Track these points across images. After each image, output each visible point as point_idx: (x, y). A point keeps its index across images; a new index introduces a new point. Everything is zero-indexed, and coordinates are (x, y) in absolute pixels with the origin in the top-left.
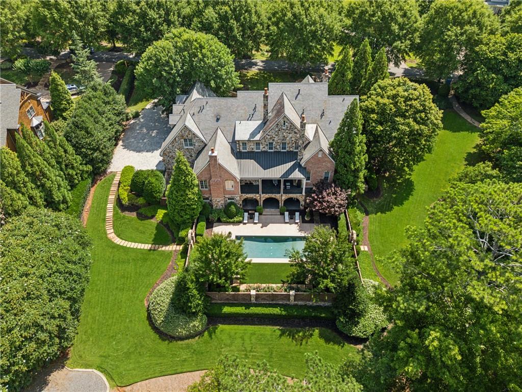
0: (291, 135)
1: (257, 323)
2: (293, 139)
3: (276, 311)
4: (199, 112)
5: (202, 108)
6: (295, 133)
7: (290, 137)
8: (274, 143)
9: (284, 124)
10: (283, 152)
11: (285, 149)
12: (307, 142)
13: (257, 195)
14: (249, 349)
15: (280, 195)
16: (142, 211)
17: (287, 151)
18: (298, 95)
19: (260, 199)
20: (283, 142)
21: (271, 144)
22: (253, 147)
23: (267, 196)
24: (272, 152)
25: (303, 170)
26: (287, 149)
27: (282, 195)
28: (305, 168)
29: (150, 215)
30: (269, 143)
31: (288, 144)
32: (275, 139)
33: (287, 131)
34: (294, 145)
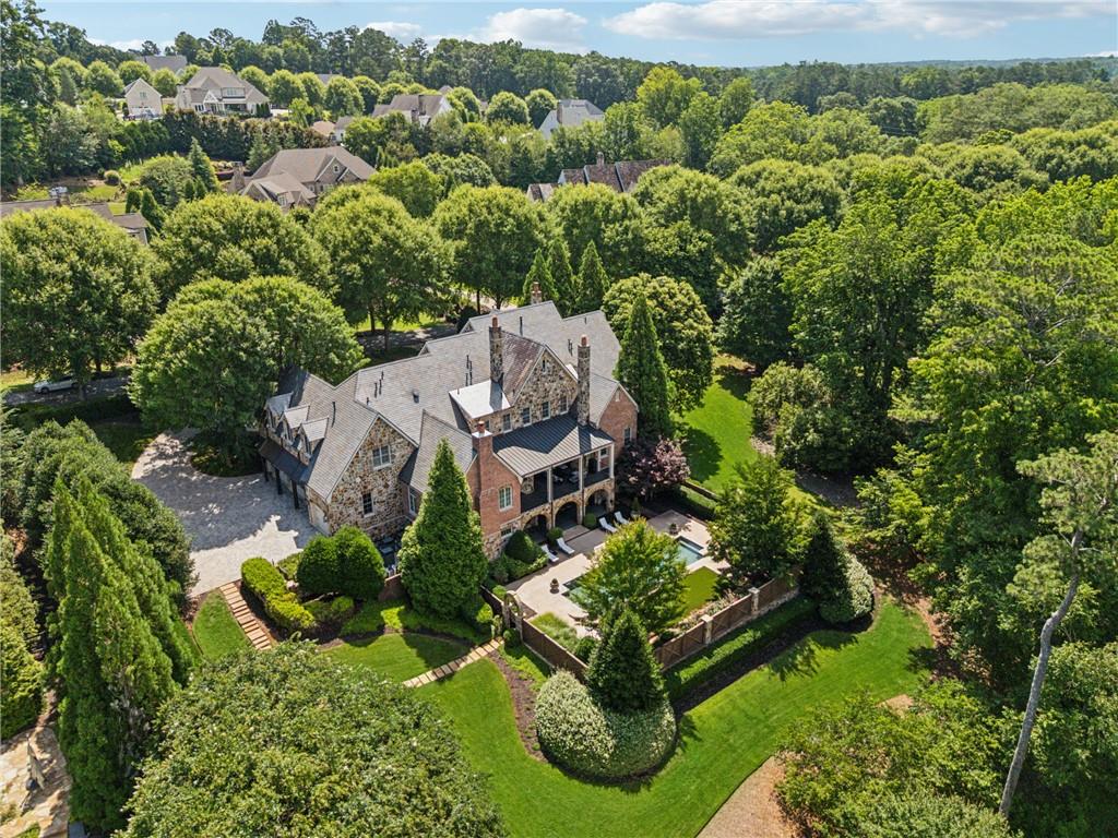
0: (555, 384)
1: (731, 678)
2: (558, 391)
3: (748, 637)
4: (376, 395)
5: (379, 386)
6: (561, 378)
7: (554, 389)
8: (532, 407)
9: (544, 366)
10: (548, 421)
11: (548, 415)
13: (547, 507)
14: (762, 717)
15: (580, 492)
16: (349, 627)
17: (552, 417)
19: (551, 513)
20: (545, 401)
21: (527, 410)
22: (499, 425)
23: (562, 501)
25: (601, 434)
26: (551, 414)
27: (583, 492)
28: (604, 429)
29: (374, 628)
31: (552, 403)
32: (533, 399)
33: (549, 378)
34: (560, 402)
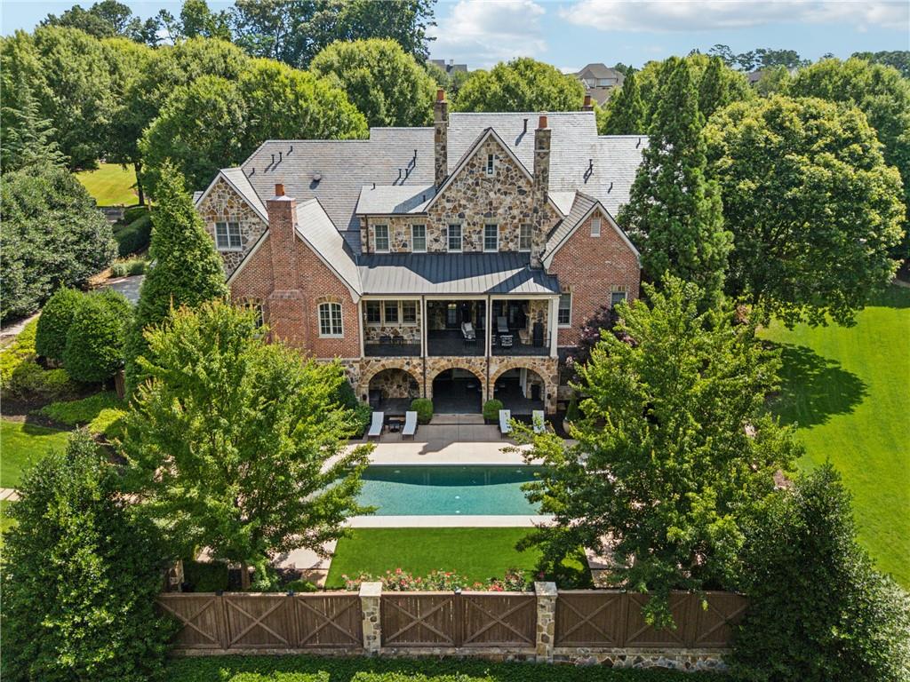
0: (508, 200)
2: (515, 212)
4: (266, 170)
5: (277, 160)
6: (522, 192)
7: (508, 205)
8: (464, 225)
9: (490, 165)
10: (489, 254)
11: (494, 246)
12: (555, 221)
13: (416, 361)
15: (485, 358)
17: (501, 252)
18: (523, 134)
19: (423, 374)
20: (490, 221)
21: (454, 228)
22: (405, 238)
23: (444, 363)
24: (458, 254)
25: (548, 280)
26: (500, 245)
27: (488, 361)
28: (555, 277)
30: (451, 227)
31: (502, 229)
32: (467, 212)
33: (498, 186)
34: (518, 231)
